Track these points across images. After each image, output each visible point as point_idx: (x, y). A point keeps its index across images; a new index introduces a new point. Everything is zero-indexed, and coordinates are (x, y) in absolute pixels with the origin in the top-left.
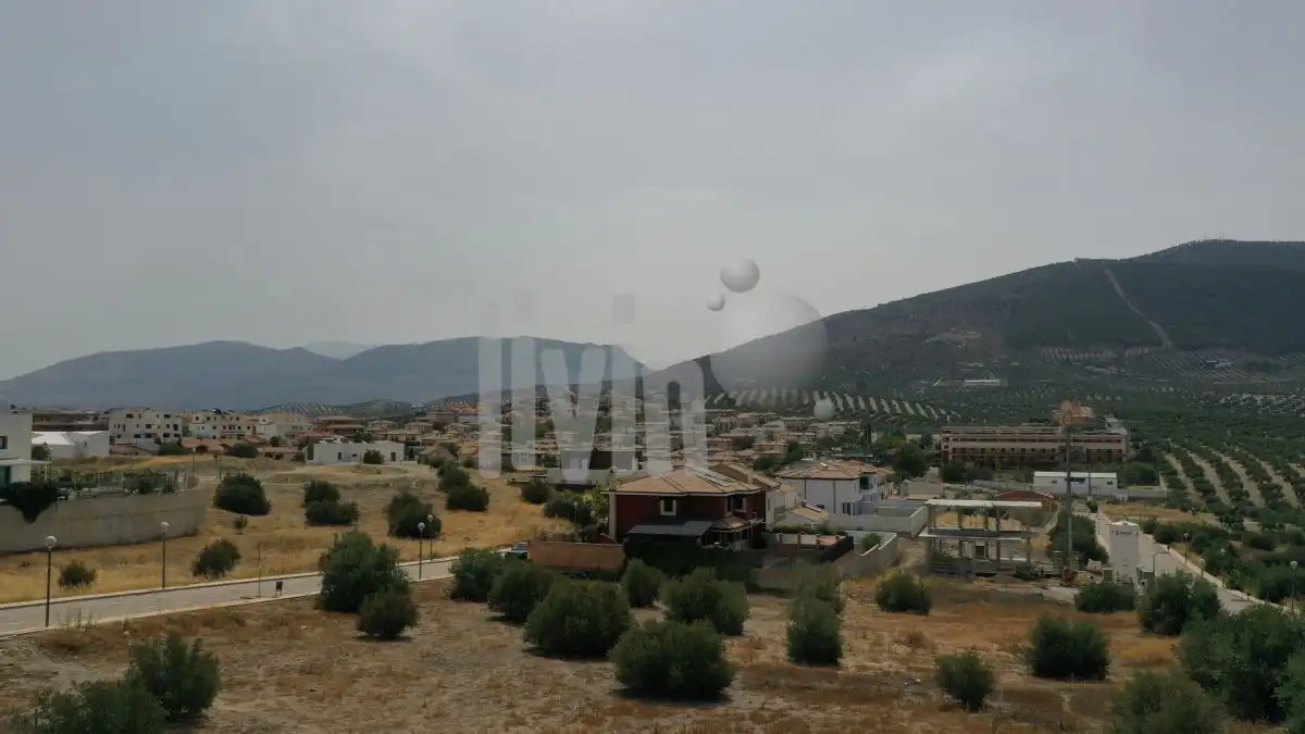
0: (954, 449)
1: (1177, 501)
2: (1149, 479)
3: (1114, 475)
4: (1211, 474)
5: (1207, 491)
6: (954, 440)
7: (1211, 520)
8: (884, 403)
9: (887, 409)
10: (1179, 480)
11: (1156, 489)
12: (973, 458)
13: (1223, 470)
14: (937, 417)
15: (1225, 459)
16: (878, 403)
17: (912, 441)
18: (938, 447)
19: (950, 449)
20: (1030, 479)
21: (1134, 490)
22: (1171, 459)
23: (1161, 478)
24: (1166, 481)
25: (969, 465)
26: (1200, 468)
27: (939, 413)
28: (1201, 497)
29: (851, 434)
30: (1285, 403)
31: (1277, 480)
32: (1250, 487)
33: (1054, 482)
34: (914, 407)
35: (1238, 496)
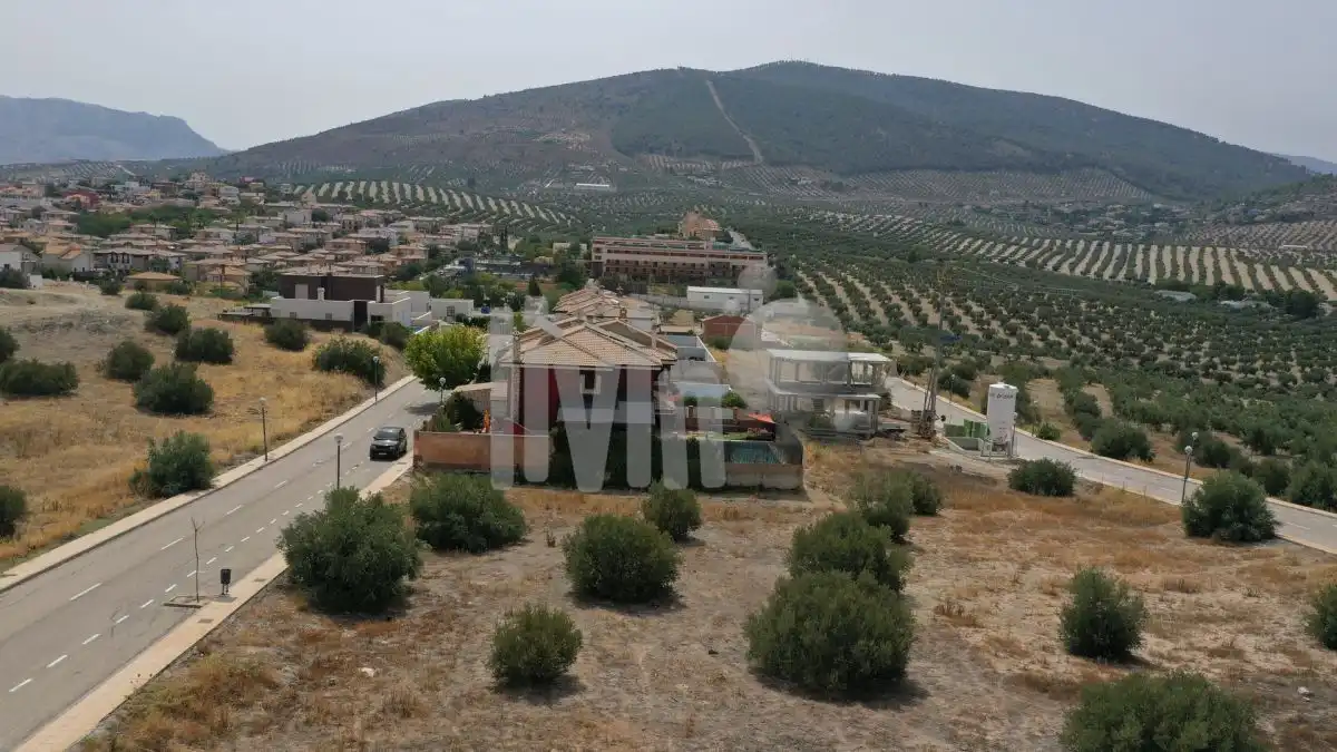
0: (608, 261)
2: (788, 295)
3: (760, 292)
4: (840, 292)
5: (839, 308)
6: (609, 251)
8: (503, 204)
9: (507, 211)
10: (814, 298)
12: (626, 270)
13: (851, 290)
14: (558, 221)
15: (849, 278)
16: (498, 204)
17: (561, 251)
18: (588, 256)
19: (604, 262)
20: (683, 294)
22: (803, 276)
23: (799, 295)
24: (805, 298)
25: (623, 277)
26: (830, 287)
27: (558, 217)
28: (836, 315)
29: (484, 238)
30: (861, 223)
31: (896, 299)
32: (875, 305)
33: (706, 297)
34: (534, 210)
35: (867, 314)
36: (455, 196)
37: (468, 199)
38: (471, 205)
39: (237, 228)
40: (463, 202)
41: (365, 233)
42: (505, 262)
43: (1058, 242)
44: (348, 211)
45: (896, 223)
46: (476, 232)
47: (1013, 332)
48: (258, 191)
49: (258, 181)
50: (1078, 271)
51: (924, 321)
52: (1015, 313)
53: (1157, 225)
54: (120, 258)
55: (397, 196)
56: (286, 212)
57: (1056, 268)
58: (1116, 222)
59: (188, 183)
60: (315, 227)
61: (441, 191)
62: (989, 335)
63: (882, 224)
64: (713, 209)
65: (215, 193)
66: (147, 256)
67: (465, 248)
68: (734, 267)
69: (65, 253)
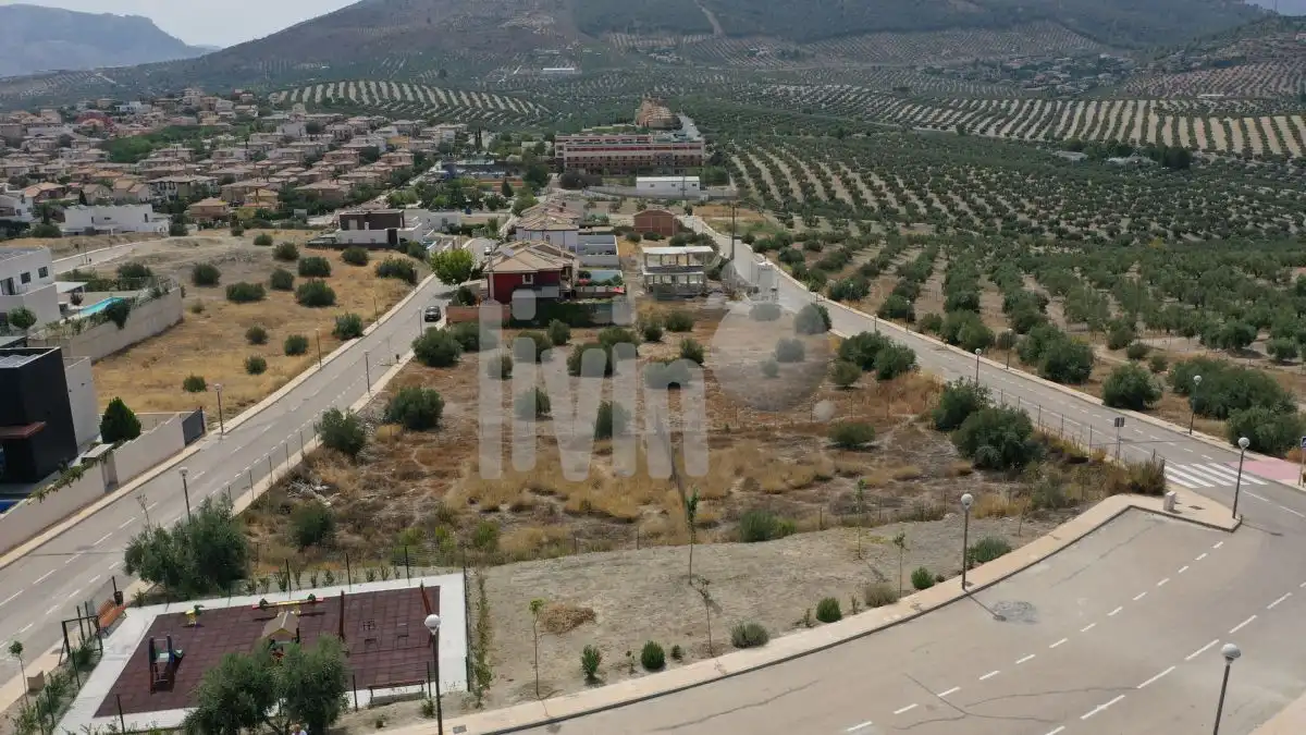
0: (569, 158)
1: (744, 200)
2: (721, 180)
3: (697, 178)
4: (766, 175)
5: (764, 189)
6: (569, 150)
7: (770, 217)
8: (475, 97)
9: (479, 104)
10: (744, 181)
11: (727, 188)
12: (584, 165)
13: (775, 171)
14: (527, 111)
15: (776, 160)
16: (470, 98)
17: (528, 149)
18: (552, 153)
19: (565, 159)
20: (633, 184)
21: (713, 190)
22: (735, 159)
23: (732, 180)
24: (736, 182)
25: (582, 172)
26: (758, 170)
27: (526, 106)
28: (760, 195)
29: (461, 137)
30: (812, 94)
31: (812, 179)
32: (794, 185)
33: (652, 186)
34: (504, 101)
35: (786, 193)
36: (429, 92)
37: (441, 94)
38: (445, 101)
39: (247, 146)
40: (437, 98)
41: (358, 142)
42: (481, 162)
43: (995, 103)
44: (336, 120)
45: (843, 93)
46: (453, 132)
47: (904, 201)
48: (250, 103)
49: (246, 92)
50: (1002, 135)
51: (832, 196)
52: (910, 185)
53: (1100, 76)
54: (167, 185)
55: (376, 97)
56: (283, 126)
57: (983, 131)
58: (1061, 76)
59: (186, 99)
60: (312, 139)
61: (416, 88)
62: (883, 205)
63: (830, 95)
64: (672, 89)
65: (211, 107)
66: (189, 183)
67: (444, 150)
68: (676, 157)
69: (131, 187)
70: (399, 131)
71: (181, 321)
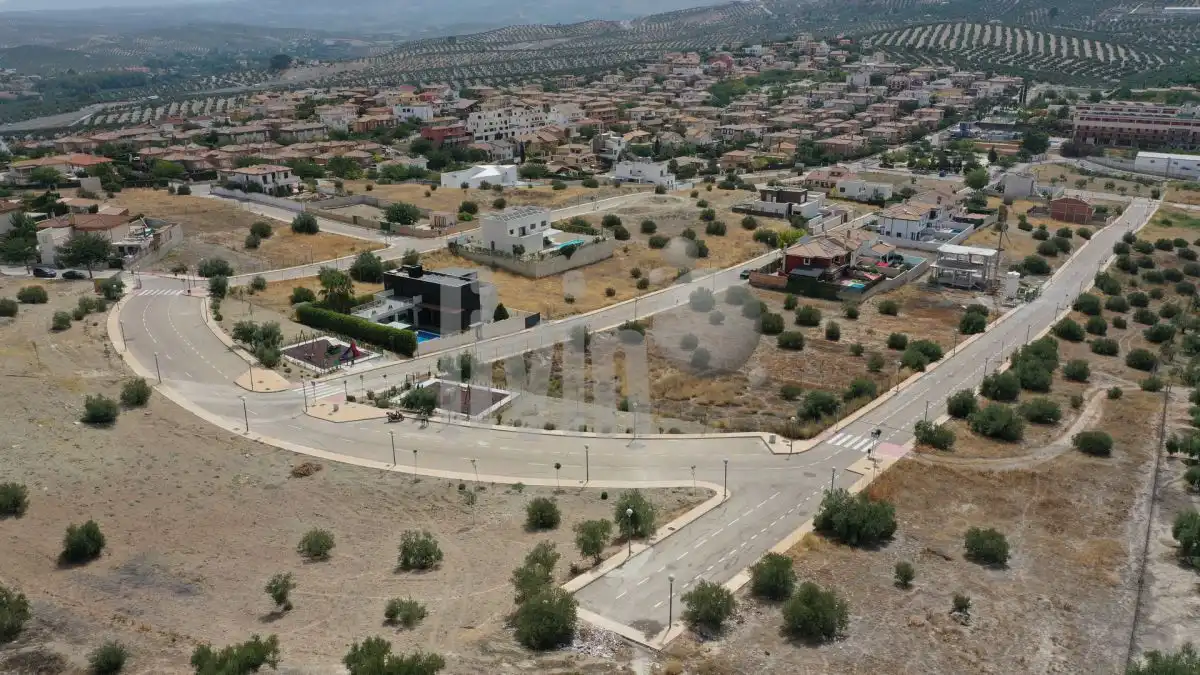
0: (1079, 127)
20: (1134, 158)
33: (1152, 162)
34: (1094, 47)
39: (811, 95)
42: (1005, 121)
44: (901, 71)
46: (1004, 86)
48: (845, 48)
49: (847, 37)
54: (728, 132)
55: (964, 41)
56: (854, 75)
59: (797, 42)
60: (868, 91)
61: (1009, 32)
65: (812, 52)
68: (1195, 133)
69: (697, 134)
70: (955, 84)
71: (612, 256)
